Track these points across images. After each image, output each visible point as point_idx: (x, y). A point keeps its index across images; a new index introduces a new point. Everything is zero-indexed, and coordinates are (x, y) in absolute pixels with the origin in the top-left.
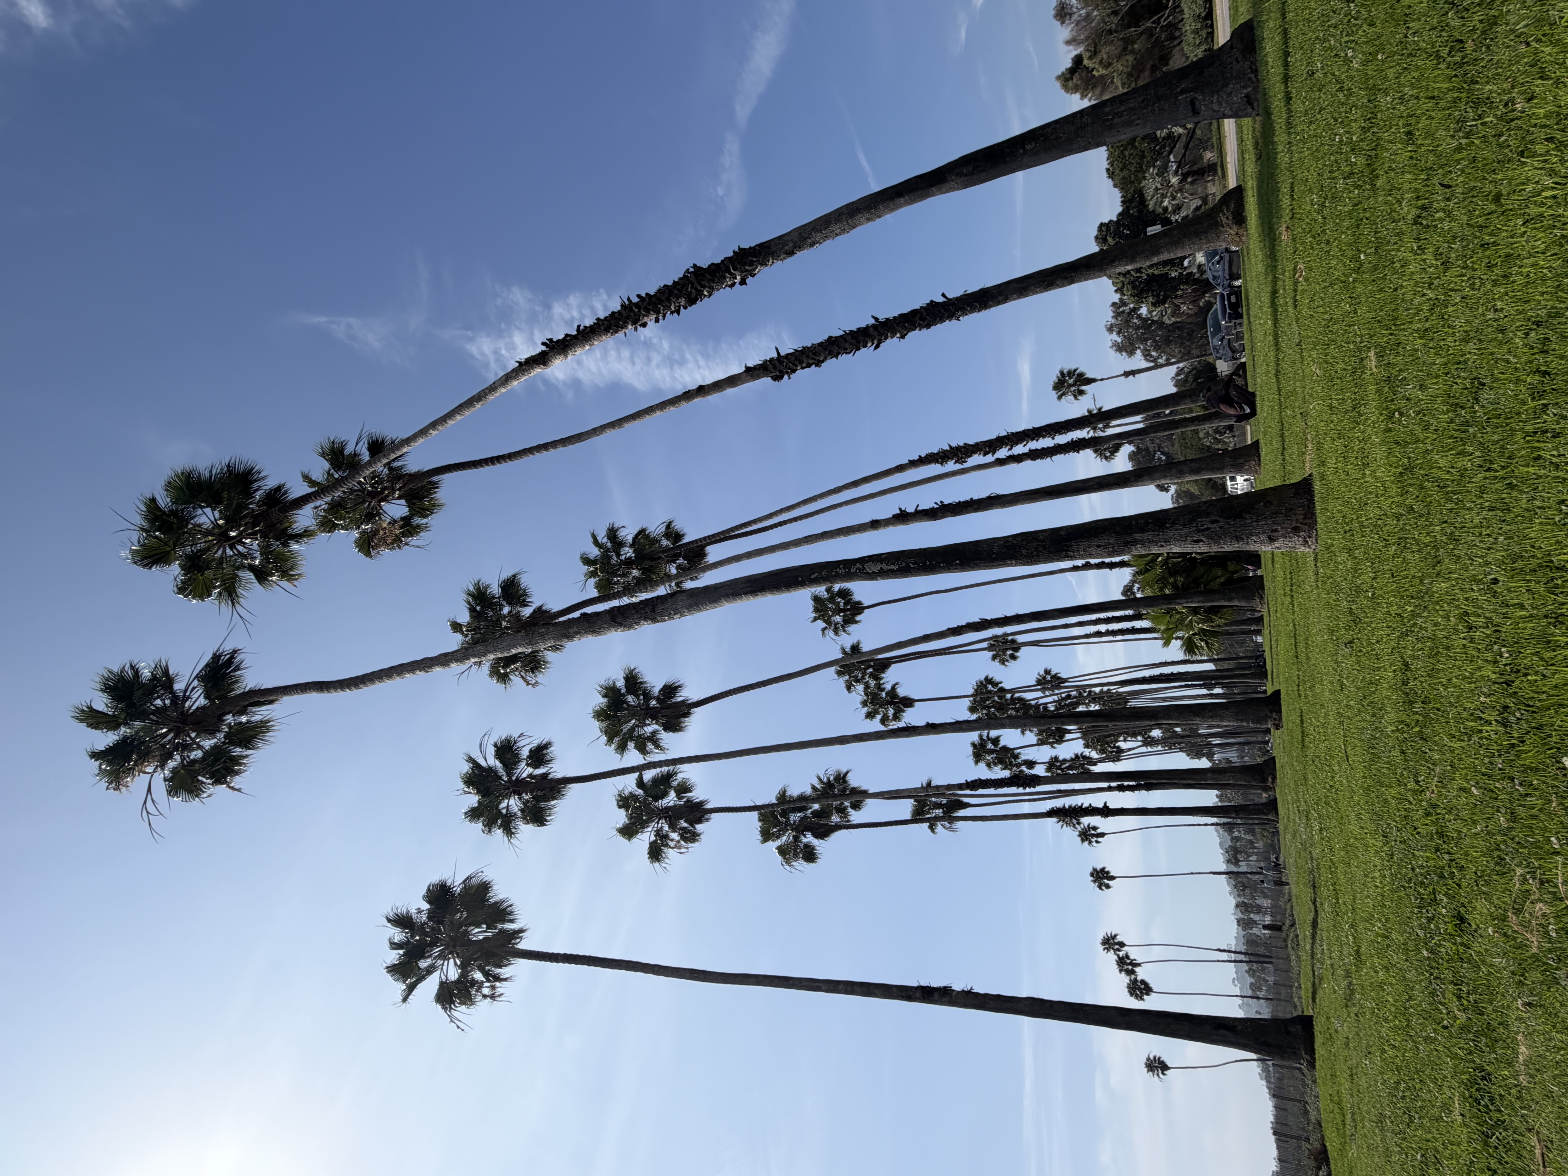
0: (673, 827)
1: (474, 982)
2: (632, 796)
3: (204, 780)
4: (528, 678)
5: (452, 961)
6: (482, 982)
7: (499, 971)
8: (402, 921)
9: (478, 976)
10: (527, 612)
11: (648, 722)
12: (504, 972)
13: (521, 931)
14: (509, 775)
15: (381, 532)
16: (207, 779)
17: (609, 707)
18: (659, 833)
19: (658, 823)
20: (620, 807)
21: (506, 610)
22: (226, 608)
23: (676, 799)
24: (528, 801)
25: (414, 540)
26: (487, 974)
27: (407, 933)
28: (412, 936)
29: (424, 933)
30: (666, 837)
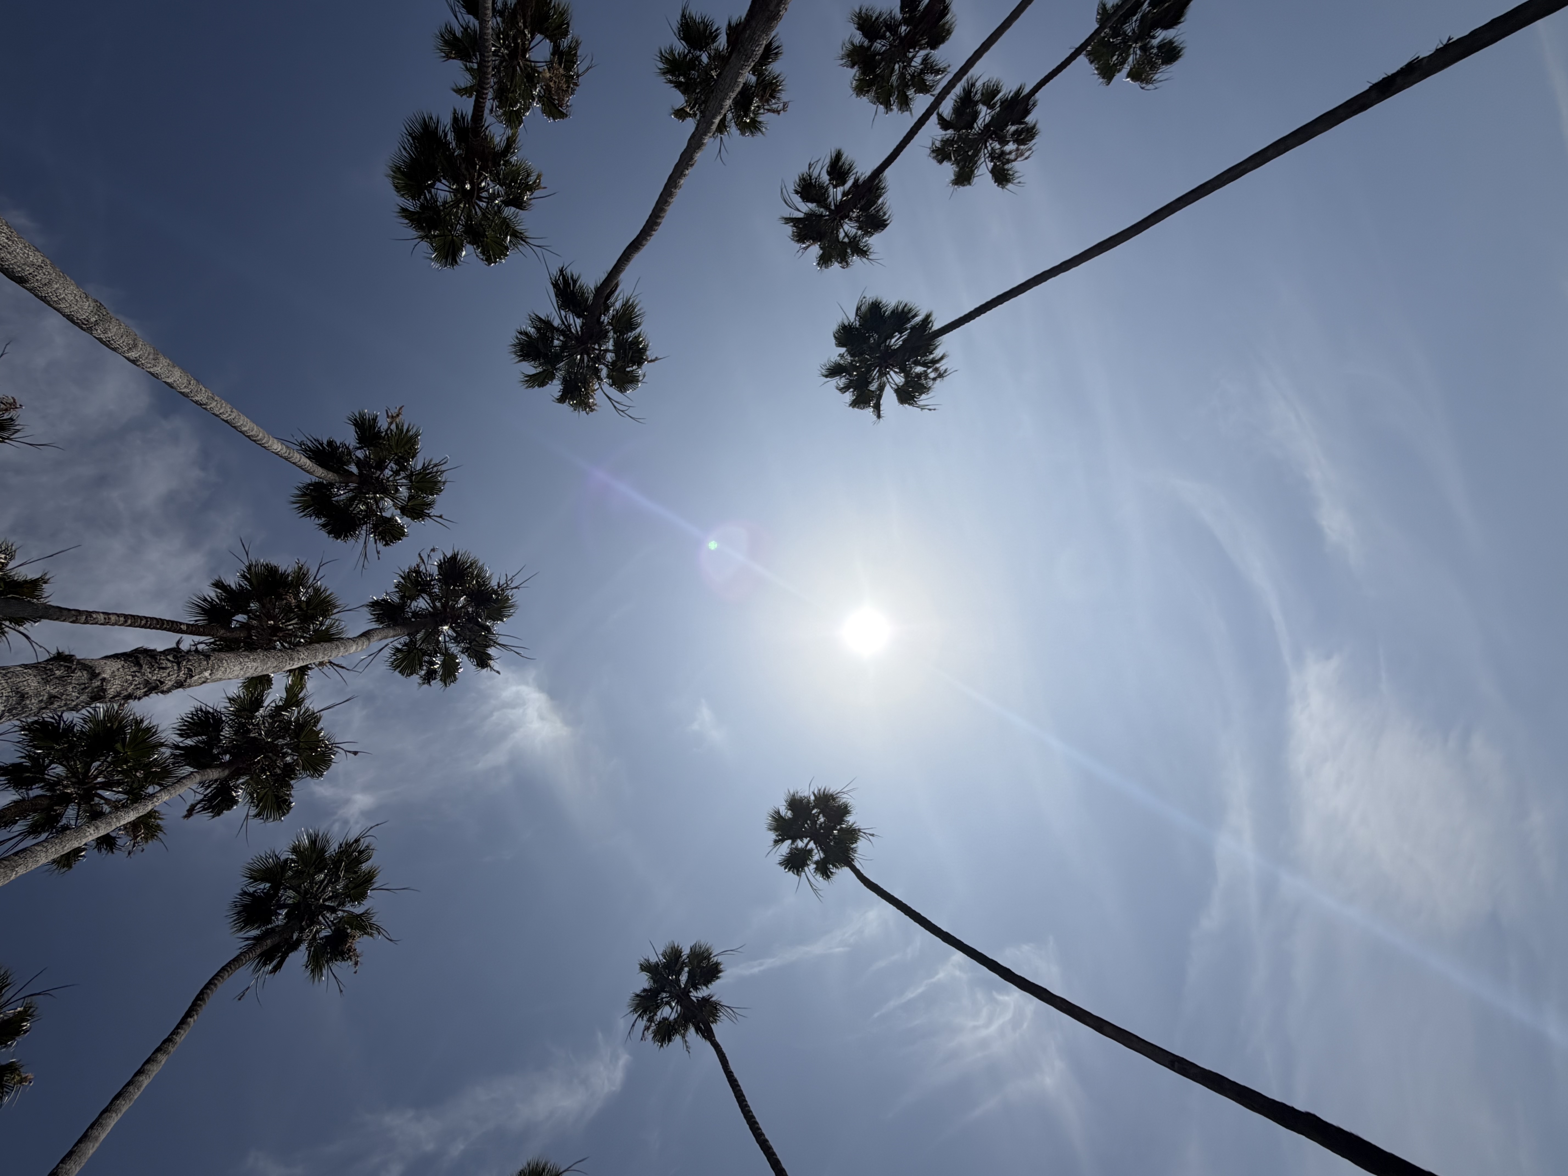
0: (1003, 142)
1: (919, 376)
2: (946, 143)
3: (631, 369)
4: (774, 106)
5: (892, 373)
6: (925, 371)
7: (931, 356)
8: (834, 371)
9: (919, 369)
10: (722, 42)
11: (911, 55)
12: (938, 353)
13: (928, 316)
14: (827, 207)
15: (552, 84)
16: (632, 366)
17: (864, 72)
18: (993, 156)
19: (986, 147)
20: (940, 162)
21: (705, 59)
22: (524, 248)
23: (989, 111)
24: (858, 217)
25: (580, 66)
26: (924, 364)
27: (845, 376)
28: (851, 375)
29: (856, 368)
30: (1003, 153)
